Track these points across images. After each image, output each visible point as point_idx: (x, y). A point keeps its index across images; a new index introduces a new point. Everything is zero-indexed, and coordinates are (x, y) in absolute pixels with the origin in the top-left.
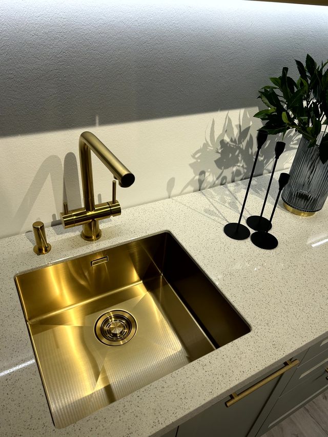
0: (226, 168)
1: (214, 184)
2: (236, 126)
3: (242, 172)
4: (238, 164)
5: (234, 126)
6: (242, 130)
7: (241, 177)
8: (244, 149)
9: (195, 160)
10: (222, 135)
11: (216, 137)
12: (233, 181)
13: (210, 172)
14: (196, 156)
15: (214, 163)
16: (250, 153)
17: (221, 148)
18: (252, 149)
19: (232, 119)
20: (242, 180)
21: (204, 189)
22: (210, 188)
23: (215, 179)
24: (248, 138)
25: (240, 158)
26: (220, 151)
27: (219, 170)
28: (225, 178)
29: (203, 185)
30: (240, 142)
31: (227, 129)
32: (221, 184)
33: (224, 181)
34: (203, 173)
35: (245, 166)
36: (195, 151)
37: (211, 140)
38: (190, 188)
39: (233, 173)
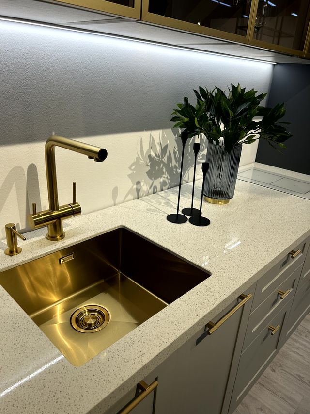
0: (156, 178)
1: (148, 192)
2: (158, 143)
3: (168, 183)
4: (164, 176)
5: (156, 144)
6: (163, 147)
7: (167, 186)
8: (166, 162)
9: (131, 172)
10: (149, 151)
11: (145, 152)
12: (162, 190)
13: (144, 182)
14: (132, 168)
15: (146, 174)
16: (171, 166)
17: (150, 162)
18: (171, 163)
19: (154, 137)
20: (168, 189)
21: (141, 197)
22: (145, 196)
23: (148, 189)
24: (167, 154)
25: (164, 170)
26: (149, 164)
27: (150, 180)
28: (155, 187)
29: (140, 194)
30: (163, 158)
31: (152, 146)
32: (154, 193)
33: (155, 191)
34: (138, 183)
35: (169, 177)
36: (131, 164)
37: (141, 154)
38: (130, 197)
39: (161, 183)
